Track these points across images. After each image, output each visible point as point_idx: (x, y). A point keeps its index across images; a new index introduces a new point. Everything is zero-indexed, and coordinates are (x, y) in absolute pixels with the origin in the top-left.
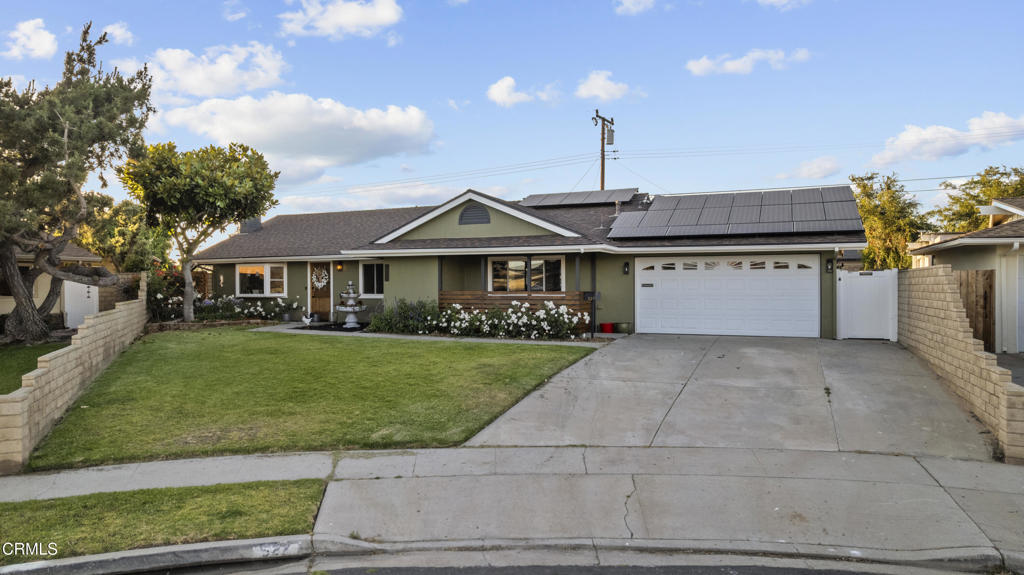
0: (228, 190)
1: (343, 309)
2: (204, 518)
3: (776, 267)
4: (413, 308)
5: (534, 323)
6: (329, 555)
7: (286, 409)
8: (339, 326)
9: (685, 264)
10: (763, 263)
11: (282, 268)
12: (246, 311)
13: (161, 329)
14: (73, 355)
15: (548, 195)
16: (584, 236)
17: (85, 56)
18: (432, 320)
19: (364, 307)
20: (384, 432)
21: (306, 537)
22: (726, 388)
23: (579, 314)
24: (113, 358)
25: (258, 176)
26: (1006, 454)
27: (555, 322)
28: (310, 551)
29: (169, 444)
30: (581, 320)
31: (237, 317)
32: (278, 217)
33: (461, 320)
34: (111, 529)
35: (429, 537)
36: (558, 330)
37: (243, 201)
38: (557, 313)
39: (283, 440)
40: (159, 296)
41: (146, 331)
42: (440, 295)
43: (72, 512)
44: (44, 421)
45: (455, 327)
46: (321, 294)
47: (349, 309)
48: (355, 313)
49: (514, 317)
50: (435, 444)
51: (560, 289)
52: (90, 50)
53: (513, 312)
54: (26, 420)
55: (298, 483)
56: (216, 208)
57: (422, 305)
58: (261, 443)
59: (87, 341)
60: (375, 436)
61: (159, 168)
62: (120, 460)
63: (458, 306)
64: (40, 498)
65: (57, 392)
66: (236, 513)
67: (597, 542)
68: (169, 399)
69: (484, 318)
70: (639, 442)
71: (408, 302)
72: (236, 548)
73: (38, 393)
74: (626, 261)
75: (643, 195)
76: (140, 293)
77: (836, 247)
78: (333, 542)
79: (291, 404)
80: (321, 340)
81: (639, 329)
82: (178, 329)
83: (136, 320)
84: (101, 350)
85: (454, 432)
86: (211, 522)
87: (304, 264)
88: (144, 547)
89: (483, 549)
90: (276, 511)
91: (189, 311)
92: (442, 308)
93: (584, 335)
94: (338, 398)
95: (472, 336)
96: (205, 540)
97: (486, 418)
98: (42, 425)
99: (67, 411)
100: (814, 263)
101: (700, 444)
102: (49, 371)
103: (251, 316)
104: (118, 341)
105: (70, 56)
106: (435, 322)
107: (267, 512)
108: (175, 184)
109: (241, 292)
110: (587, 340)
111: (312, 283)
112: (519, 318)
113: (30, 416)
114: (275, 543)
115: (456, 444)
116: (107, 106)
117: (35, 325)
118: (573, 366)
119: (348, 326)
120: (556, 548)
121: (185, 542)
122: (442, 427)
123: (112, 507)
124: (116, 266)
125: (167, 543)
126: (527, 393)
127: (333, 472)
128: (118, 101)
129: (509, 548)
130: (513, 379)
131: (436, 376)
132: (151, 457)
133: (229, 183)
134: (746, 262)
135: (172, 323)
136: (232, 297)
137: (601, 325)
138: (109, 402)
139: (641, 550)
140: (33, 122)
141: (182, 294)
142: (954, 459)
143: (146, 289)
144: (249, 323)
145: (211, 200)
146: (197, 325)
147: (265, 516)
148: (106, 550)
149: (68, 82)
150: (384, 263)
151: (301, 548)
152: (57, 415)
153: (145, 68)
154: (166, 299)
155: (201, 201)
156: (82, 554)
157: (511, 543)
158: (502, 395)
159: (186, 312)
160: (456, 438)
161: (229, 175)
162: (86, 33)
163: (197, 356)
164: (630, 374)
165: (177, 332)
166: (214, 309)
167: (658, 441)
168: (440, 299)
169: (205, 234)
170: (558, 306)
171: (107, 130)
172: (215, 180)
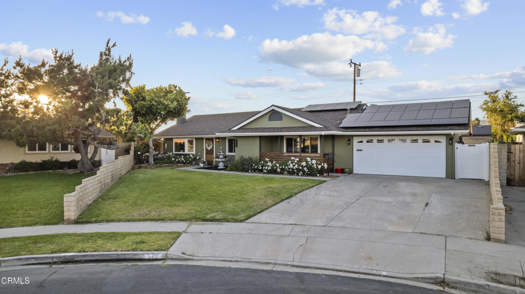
0: (166, 106)
1: (217, 160)
2: (130, 243)
3: (423, 142)
4: (246, 160)
5: (301, 168)
6: (172, 259)
7: (177, 204)
8: (216, 168)
9: (378, 140)
10: (417, 140)
11: (193, 140)
12: (177, 160)
13: (139, 167)
14: (97, 179)
15: (317, 105)
16: (325, 127)
17: (107, 53)
18: (255, 166)
19: (227, 159)
20: (213, 215)
21: (165, 252)
22: (377, 201)
23: (322, 164)
24: (116, 180)
25: (180, 99)
26: (491, 237)
27: (310, 168)
28: (165, 257)
29: (127, 216)
30: (323, 167)
31: (173, 162)
32: (194, 116)
33: (268, 166)
34: (98, 245)
35: (212, 255)
36: (312, 172)
37: (174, 111)
38: (311, 163)
39: (171, 216)
40: (139, 153)
41: (133, 168)
42: (260, 154)
43: (87, 238)
44: (83, 205)
45: (265, 169)
46: (210, 152)
47: (220, 160)
48: (223, 162)
49: (291, 165)
50: (232, 221)
51: (317, 152)
52: (109, 50)
53: (291, 163)
54: (76, 204)
55: (170, 233)
56: (161, 114)
57: (251, 159)
58: (162, 217)
59: (103, 173)
60: (208, 217)
61: (138, 97)
62: (108, 221)
63: (267, 160)
64: (78, 233)
65: (89, 194)
66: (142, 242)
67: (277, 262)
68: (132, 198)
69: (278, 165)
70: (321, 224)
71: (244, 157)
72: (138, 254)
73: (81, 193)
74: (349, 138)
75: (364, 105)
76: (131, 152)
77: (452, 132)
78: (174, 255)
79: (179, 202)
80: (204, 174)
81: (355, 171)
82: (146, 168)
83: (128, 164)
84: (110, 177)
85: (242, 216)
86: (132, 245)
87: (203, 138)
88: (107, 251)
89: (231, 261)
90: (157, 242)
91: (151, 160)
92: (260, 160)
93: (325, 174)
94: (200, 200)
95: (273, 174)
96: (129, 251)
97: (258, 211)
98: (83, 206)
99: (94, 201)
100: (443, 140)
101: (348, 226)
102: (86, 185)
103: (179, 162)
104: (118, 174)
105: (101, 53)
106: (256, 167)
107: (154, 242)
108: (144, 105)
109: (176, 151)
110: (326, 177)
111: (206, 147)
112: (294, 166)
113: (77, 203)
114: (153, 254)
115: (241, 221)
116: (114, 74)
117: (88, 166)
118: (311, 189)
119: (220, 168)
120: (260, 263)
121: (122, 251)
122: (237, 214)
123: (100, 237)
124: (123, 139)
125: (116, 251)
126: (283, 200)
127: (186, 230)
128: (118, 71)
129: (241, 262)
130: (278, 194)
131: (245, 191)
132: (119, 221)
133: (166, 103)
134: (409, 139)
135: (143, 165)
136: (171, 154)
137: (336, 169)
138: (109, 199)
139: (293, 266)
140: (86, 83)
141: (148, 152)
142: (466, 238)
143: (133, 150)
144: (177, 165)
145: (159, 111)
146: (155, 166)
147: (152, 244)
148: (95, 251)
149: (100, 64)
150: (236, 139)
151: (162, 256)
152: (89, 203)
153: (130, 56)
154: (142, 154)
155: (155, 112)
156: (87, 252)
157: (243, 260)
158: (270, 201)
159: (150, 160)
160: (242, 219)
161: (167, 100)
162: (108, 43)
163: (150, 180)
164: (335, 194)
165: (145, 169)
166: (162, 159)
167: (330, 224)
168: (260, 156)
169: (158, 125)
170: (312, 160)
171: (113, 85)
172: (161, 102)
